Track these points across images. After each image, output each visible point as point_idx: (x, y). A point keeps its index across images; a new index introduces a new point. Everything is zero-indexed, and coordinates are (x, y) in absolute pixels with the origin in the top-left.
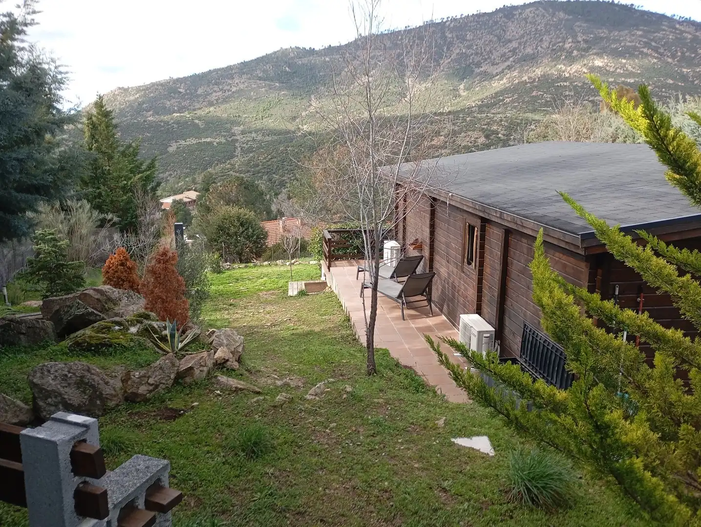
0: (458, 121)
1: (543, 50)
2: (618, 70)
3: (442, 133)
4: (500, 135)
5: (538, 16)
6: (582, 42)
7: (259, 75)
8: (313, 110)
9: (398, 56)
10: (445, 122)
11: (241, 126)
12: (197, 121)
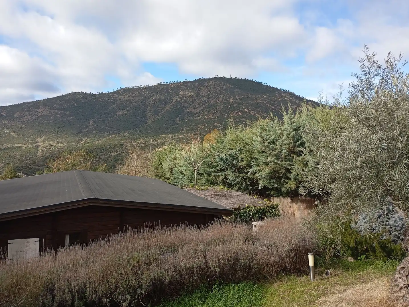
0: (175, 138)
1: (219, 102)
3: (166, 144)
5: (216, 85)
6: (238, 100)
7: (57, 107)
8: (91, 128)
9: (143, 100)
10: (168, 138)
11: (43, 137)
12: (12, 133)
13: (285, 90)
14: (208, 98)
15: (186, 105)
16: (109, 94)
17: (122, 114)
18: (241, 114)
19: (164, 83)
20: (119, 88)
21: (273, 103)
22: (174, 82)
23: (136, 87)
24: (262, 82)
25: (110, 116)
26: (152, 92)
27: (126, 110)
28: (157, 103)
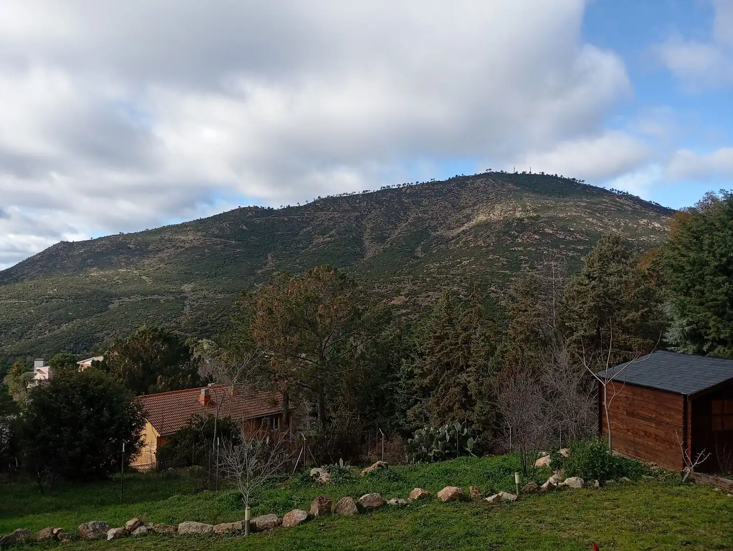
0: (418, 281)
2: (568, 238)
3: (402, 293)
4: (461, 296)
5: (488, 186)
6: (531, 211)
7: (215, 233)
8: (270, 268)
9: (357, 218)
10: (405, 282)
11: (192, 283)
12: (144, 277)
13: (620, 191)
14: (473, 211)
15: (434, 223)
16: (299, 208)
17: (322, 243)
18: (538, 238)
19: (393, 187)
20: (316, 198)
21: (599, 215)
22: (412, 183)
23: (345, 195)
24: (574, 179)
25: (301, 245)
26: (372, 203)
27: (328, 235)
28: (381, 221)
